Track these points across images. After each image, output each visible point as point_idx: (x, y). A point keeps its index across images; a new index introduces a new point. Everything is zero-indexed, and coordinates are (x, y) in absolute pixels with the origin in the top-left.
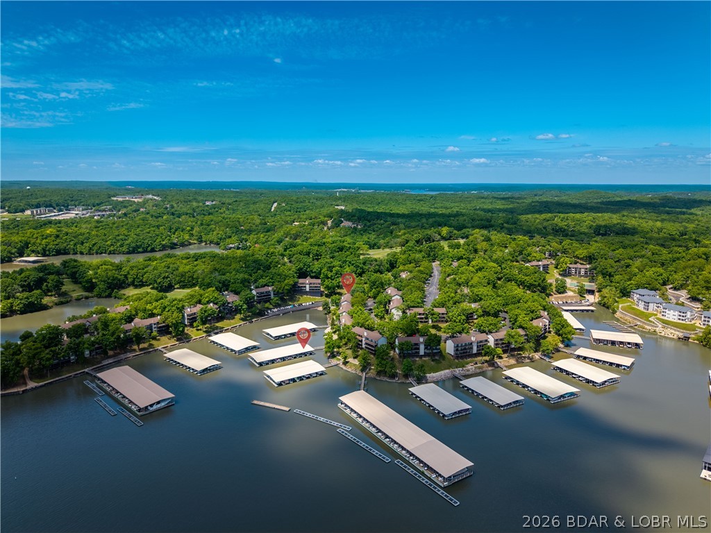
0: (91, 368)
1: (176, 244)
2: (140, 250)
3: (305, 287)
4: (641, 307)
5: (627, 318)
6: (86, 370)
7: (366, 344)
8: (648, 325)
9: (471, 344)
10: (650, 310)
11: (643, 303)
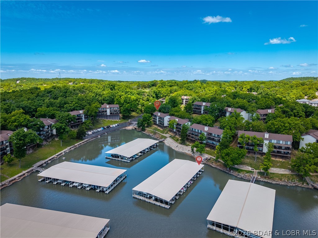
3: (106, 111)
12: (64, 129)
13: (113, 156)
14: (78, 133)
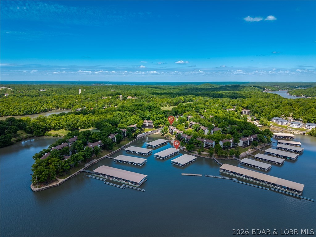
0: (83, 168)
1: (46, 110)
2: (30, 113)
3: (146, 124)
4: (280, 124)
5: (276, 128)
6: (81, 170)
7: (206, 145)
8: (287, 130)
9: (247, 141)
10: (284, 125)
11: (281, 122)
12: (130, 134)
13: (148, 145)
14: (134, 136)
